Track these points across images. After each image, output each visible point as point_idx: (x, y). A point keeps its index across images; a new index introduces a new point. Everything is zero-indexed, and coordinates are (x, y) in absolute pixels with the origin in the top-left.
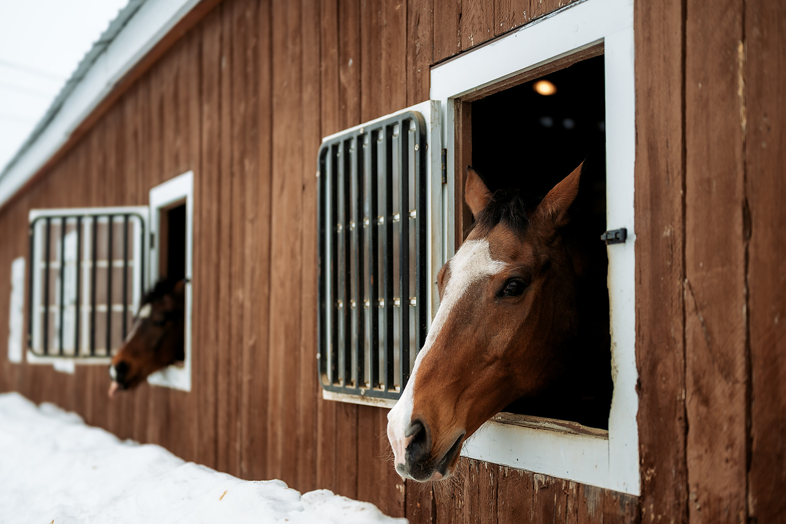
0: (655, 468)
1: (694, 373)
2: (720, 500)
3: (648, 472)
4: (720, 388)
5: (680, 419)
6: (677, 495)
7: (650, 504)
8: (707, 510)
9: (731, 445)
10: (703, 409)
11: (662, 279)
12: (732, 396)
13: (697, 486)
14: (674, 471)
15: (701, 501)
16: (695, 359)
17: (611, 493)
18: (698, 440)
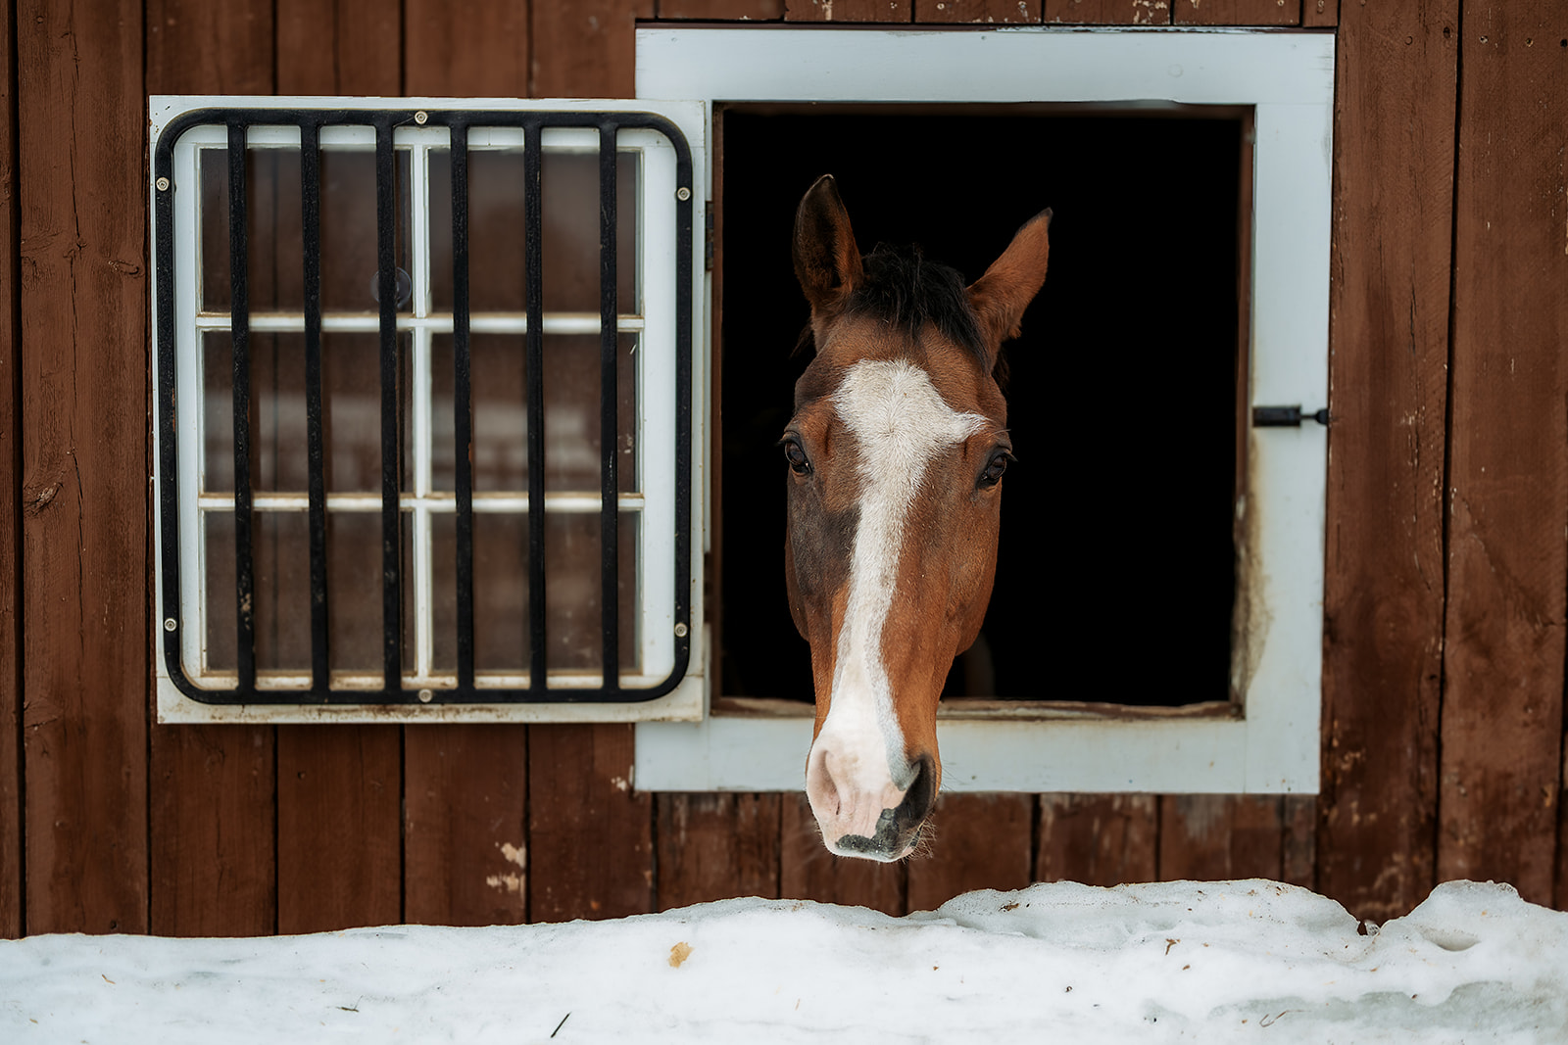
0: (1364, 751)
1: (1464, 615)
2: (1508, 776)
3: (1347, 758)
4: (1516, 633)
5: (1432, 677)
6: (1417, 780)
7: (1351, 801)
8: (1480, 793)
9: (1534, 703)
10: (1479, 663)
11: (1395, 485)
12: (1538, 642)
13: (1462, 764)
14: (1409, 751)
15: (1469, 782)
16: (1468, 596)
17: (1252, 800)
18: (1466, 703)
